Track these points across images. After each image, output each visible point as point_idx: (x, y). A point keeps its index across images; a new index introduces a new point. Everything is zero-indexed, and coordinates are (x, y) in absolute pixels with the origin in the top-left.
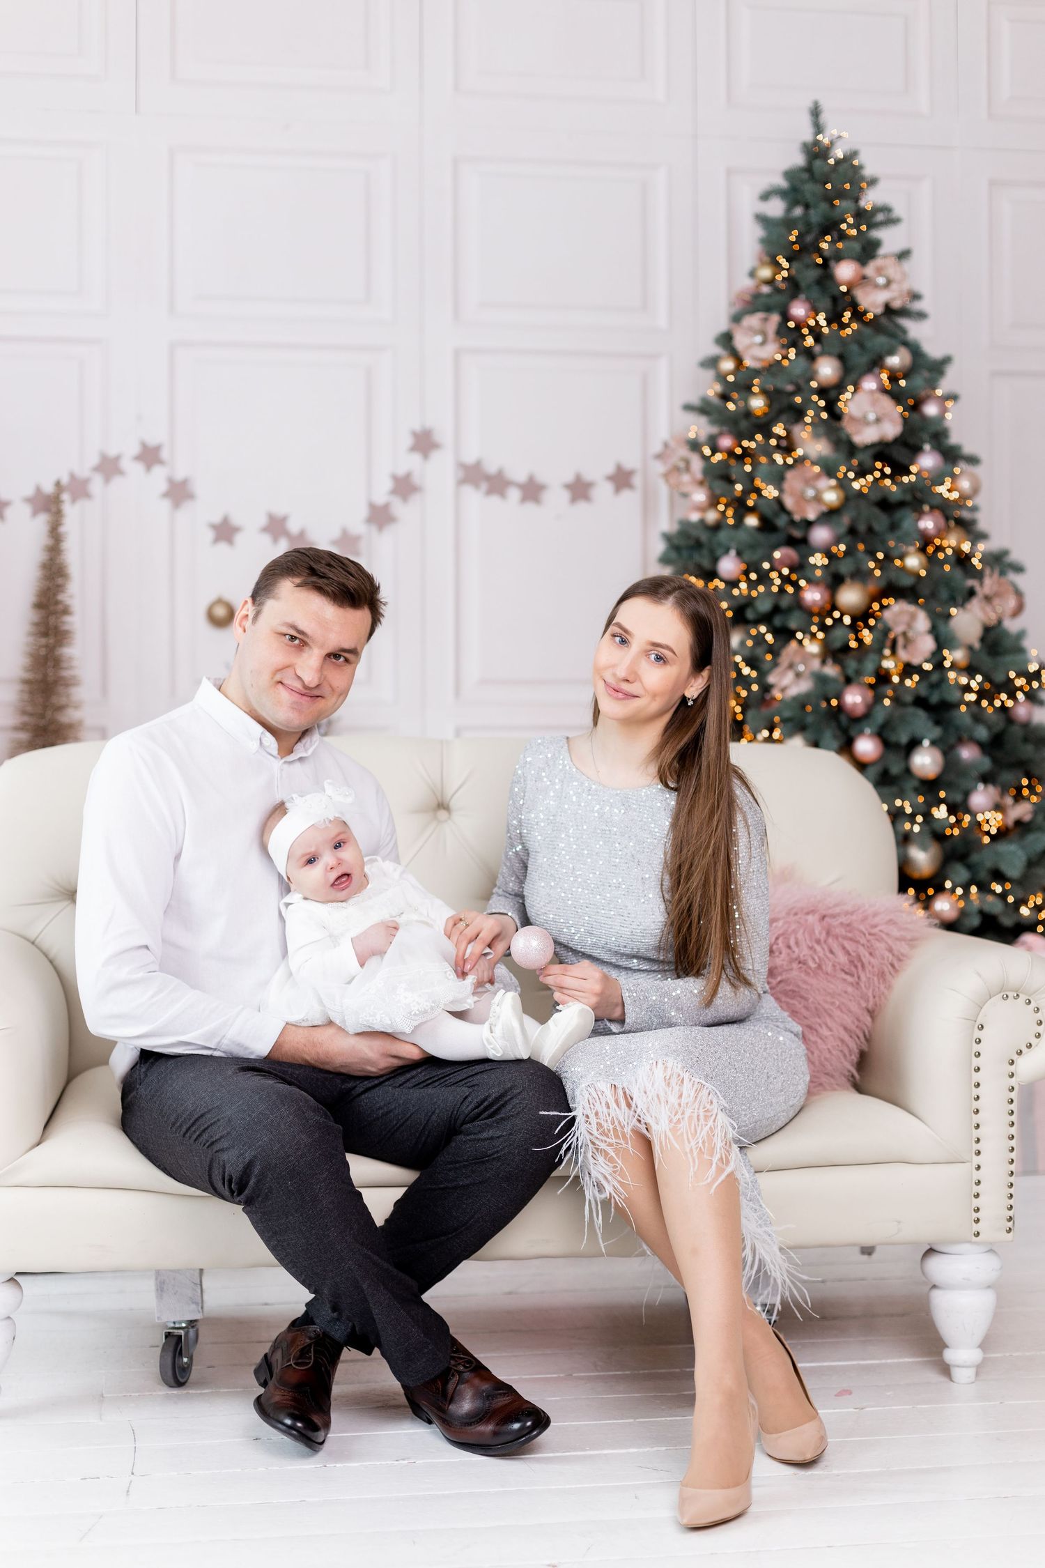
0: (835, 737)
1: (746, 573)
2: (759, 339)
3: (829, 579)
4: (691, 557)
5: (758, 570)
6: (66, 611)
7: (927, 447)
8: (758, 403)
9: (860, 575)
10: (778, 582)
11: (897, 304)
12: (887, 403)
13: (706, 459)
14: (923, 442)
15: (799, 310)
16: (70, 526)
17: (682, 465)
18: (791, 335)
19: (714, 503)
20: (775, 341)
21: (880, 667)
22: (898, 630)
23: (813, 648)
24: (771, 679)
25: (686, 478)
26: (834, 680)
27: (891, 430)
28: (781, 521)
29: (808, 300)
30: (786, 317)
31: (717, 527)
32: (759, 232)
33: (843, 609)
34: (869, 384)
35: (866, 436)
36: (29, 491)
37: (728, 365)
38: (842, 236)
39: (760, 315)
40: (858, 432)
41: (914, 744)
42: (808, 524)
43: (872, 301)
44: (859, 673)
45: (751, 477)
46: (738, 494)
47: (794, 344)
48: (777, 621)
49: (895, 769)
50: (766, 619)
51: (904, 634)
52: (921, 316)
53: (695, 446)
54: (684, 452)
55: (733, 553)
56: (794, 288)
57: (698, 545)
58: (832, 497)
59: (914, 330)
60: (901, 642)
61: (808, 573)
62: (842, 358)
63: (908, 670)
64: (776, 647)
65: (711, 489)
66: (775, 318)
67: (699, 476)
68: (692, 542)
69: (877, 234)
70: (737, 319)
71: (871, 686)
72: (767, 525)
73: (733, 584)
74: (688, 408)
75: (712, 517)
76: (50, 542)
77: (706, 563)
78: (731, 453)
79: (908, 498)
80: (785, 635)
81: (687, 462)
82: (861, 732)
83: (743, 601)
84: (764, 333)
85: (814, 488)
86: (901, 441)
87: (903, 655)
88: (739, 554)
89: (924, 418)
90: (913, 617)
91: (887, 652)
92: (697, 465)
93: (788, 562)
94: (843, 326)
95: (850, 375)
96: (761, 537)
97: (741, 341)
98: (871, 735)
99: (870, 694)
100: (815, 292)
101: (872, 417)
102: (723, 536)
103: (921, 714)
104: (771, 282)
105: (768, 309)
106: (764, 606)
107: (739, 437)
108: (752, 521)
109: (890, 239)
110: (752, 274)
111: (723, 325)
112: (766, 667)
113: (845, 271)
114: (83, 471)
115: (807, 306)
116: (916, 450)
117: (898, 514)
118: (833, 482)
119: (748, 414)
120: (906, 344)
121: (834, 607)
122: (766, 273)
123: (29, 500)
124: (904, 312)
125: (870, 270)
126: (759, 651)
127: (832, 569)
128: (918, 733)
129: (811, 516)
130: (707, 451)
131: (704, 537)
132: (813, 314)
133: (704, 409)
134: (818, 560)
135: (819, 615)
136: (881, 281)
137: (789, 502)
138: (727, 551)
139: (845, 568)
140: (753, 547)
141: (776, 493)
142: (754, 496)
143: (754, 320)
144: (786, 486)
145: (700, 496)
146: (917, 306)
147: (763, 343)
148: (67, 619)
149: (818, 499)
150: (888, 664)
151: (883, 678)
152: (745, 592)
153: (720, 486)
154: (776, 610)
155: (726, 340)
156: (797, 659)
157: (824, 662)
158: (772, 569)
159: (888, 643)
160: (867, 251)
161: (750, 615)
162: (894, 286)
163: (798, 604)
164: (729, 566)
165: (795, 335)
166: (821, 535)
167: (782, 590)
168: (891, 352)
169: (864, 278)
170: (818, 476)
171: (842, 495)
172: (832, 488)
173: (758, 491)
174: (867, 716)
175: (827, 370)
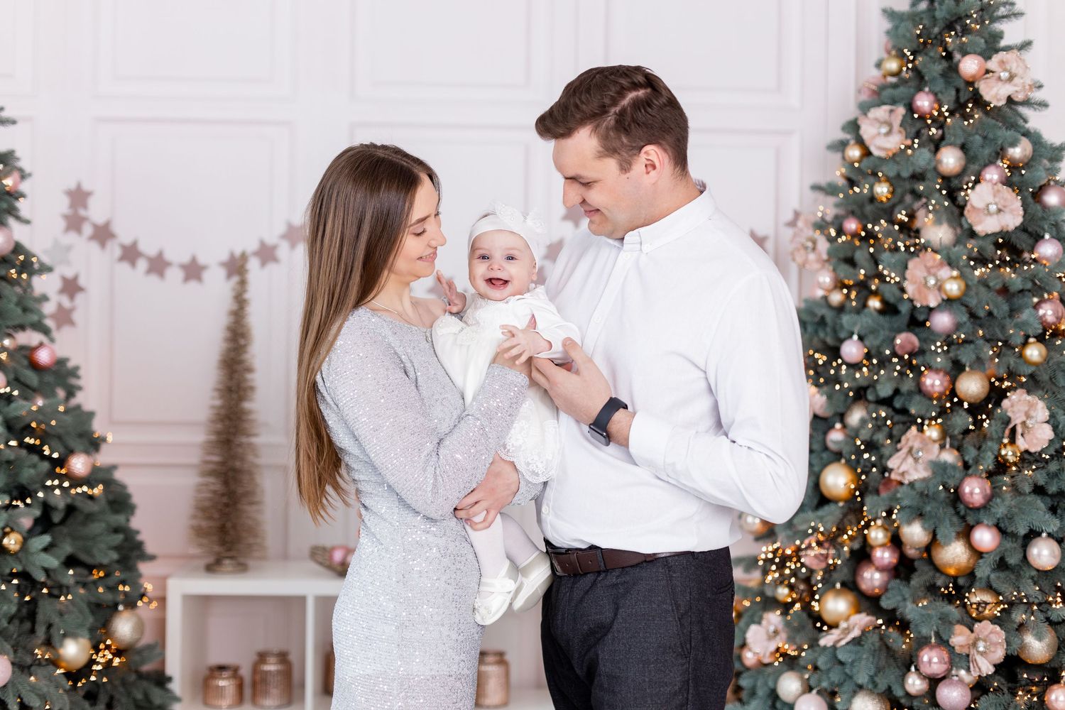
0: (952, 524)
1: (868, 356)
2: (884, 130)
3: (949, 365)
4: (816, 332)
5: (879, 355)
6: (250, 370)
7: (1047, 236)
8: (882, 190)
9: (979, 362)
10: (898, 368)
11: (1019, 97)
12: (1007, 193)
13: (831, 240)
14: (1045, 231)
15: (924, 102)
16: (254, 293)
17: (810, 244)
18: (915, 124)
19: (840, 285)
20: (900, 132)
21: (1000, 454)
22: (1017, 419)
23: (933, 432)
24: (891, 464)
25: (812, 257)
26: (954, 467)
27: (1012, 218)
28: (904, 309)
29: (931, 91)
30: (911, 108)
31: (841, 309)
32: (887, 25)
33: (962, 396)
34: (992, 175)
35: (987, 225)
36: (225, 257)
37: (854, 153)
38: (966, 30)
39: (887, 108)
40: (980, 222)
41: (1033, 534)
42: (930, 310)
43: (994, 93)
44: (977, 462)
45: (875, 260)
46: (862, 277)
47: (918, 135)
48: (898, 404)
49: (1013, 560)
50: (886, 402)
51: (1024, 423)
52: (1043, 105)
53: (821, 226)
54: (810, 232)
55: (855, 337)
56: (920, 79)
57: (822, 322)
58: (954, 288)
59: (1035, 120)
60: (1019, 430)
61: (928, 357)
62: (963, 148)
63: (1027, 458)
64: (895, 432)
65: (834, 270)
66: (901, 110)
67: (825, 257)
68: (817, 320)
69: (998, 26)
70: (865, 108)
71: (990, 475)
72: (889, 309)
73: (855, 366)
74: (816, 188)
75: (836, 298)
76: (235, 307)
77: (830, 341)
78: (855, 235)
79: (1029, 285)
80: (906, 419)
81: (814, 242)
82: (979, 523)
83: (865, 383)
84: (890, 125)
85: (935, 275)
86: (1023, 228)
87: (1022, 444)
88: (861, 338)
89: (1045, 207)
90: (1031, 405)
91: (1006, 441)
92: (823, 246)
93: (909, 348)
94: (966, 117)
95: (974, 166)
96: (882, 320)
97: (867, 131)
98: (988, 526)
99: (988, 485)
100: (940, 85)
101: (993, 208)
102: (846, 319)
103: (1040, 504)
104: (897, 74)
105: (893, 102)
106: (885, 391)
107: (863, 218)
108: (875, 303)
109: (1011, 32)
110: (879, 65)
111: (851, 112)
112: (886, 451)
113: (969, 66)
114: (271, 240)
115: (931, 97)
116: (1038, 238)
117: (1018, 301)
118: (955, 273)
119: (872, 199)
120: (1027, 134)
121: (953, 393)
122: (893, 65)
123: (224, 264)
124: (1027, 103)
125: (993, 64)
126: (880, 437)
127: (952, 355)
128: (1037, 525)
129: (933, 304)
130: (833, 233)
131: (829, 316)
132: (936, 106)
133: (830, 190)
134: (937, 346)
135: (939, 399)
136: (1004, 75)
137: (910, 288)
138: (850, 336)
139: (966, 356)
140: (873, 331)
141: (898, 279)
142: (877, 281)
143: (881, 112)
144: (908, 274)
145: (826, 279)
146: (1037, 95)
147: (889, 133)
148: (249, 376)
149: (940, 288)
150: (1009, 453)
151: (1001, 467)
152: (866, 374)
153: (844, 269)
154: (897, 392)
155: (853, 127)
156: (917, 445)
157: (942, 447)
158: (894, 354)
159: (1007, 432)
160: (991, 46)
161: (870, 397)
162: (1016, 80)
163: (920, 390)
164: (852, 350)
165: (919, 125)
166: (942, 321)
167: (901, 373)
168: (1014, 144)
169: (988, 72)
170: (941, 265)
171: (963, 286)
172: (953, 278)
173: (881, 277)
174: (985, 507)
175: (950, 159)
